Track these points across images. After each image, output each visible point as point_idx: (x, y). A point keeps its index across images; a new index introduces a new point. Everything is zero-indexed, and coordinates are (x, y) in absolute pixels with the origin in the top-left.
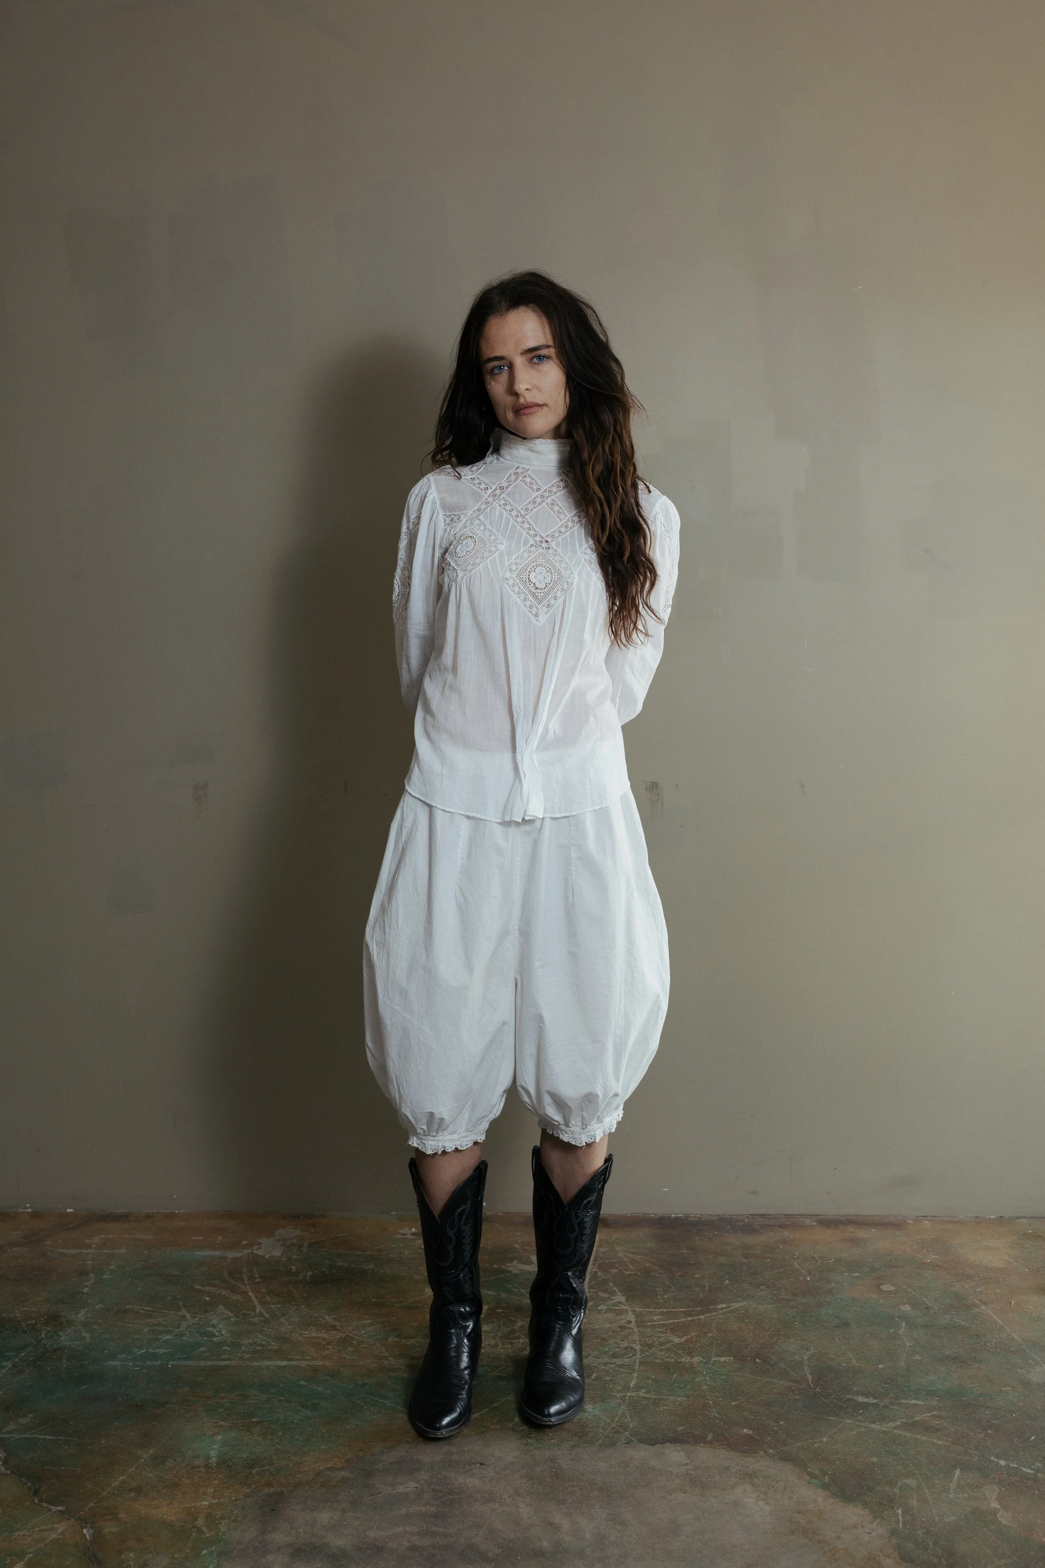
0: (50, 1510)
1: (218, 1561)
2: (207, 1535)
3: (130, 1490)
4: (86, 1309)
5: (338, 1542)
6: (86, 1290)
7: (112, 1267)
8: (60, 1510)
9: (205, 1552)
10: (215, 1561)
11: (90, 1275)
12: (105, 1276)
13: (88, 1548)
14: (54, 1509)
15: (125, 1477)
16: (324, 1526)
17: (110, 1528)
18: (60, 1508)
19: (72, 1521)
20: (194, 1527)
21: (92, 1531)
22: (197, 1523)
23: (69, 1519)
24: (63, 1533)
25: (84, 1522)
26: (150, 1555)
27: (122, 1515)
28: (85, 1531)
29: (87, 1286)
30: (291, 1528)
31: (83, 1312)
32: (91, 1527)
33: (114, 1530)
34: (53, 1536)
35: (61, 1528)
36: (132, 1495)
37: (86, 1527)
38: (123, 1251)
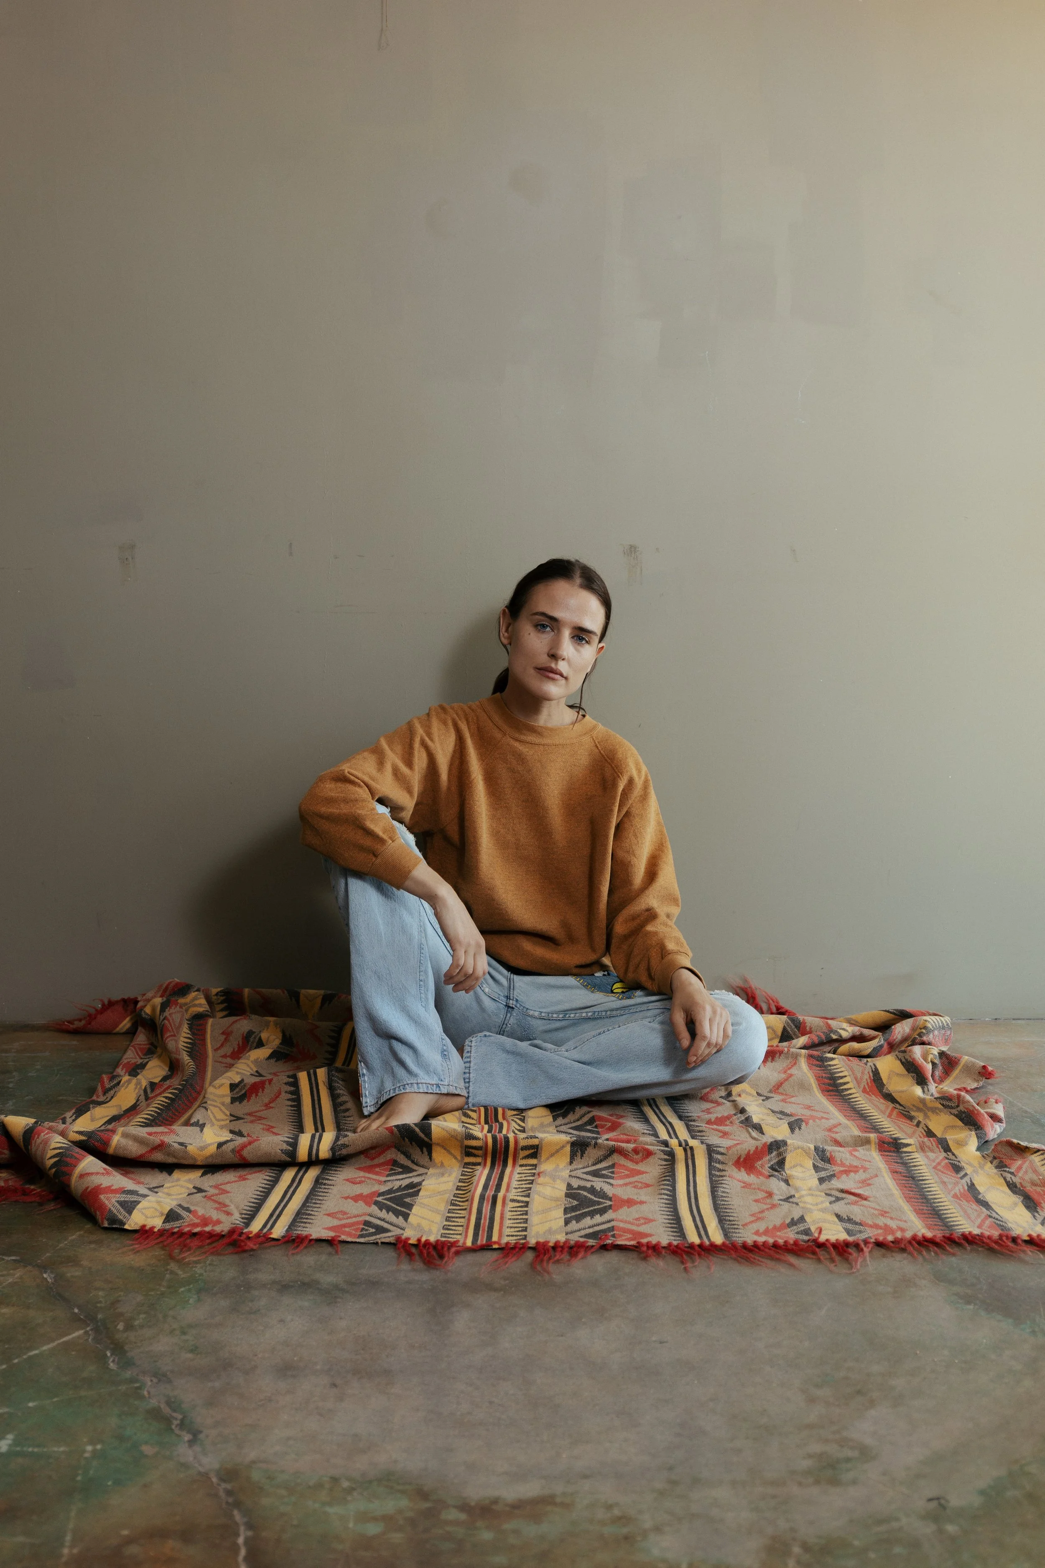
0: (3, 1259)
1: (198, 1297)
2: (182, 1276)
3: (90, 1242)
4: (14, 1101)
5: (328, 1279)
6: (11, 1085)
7: (38, 1067)
8: (13, 1260)
9: (182, 1289)
10: (195, 1296)
11: (14, 1074)
12: (30, 1074)
13: (51, 1288)
14: (6, 1258)
15: (82, 1233)
16: (310, 1267)
17: (72, 1272)
18: (13, 1258)
19: (29, 1268)
20: (167, 1270)
21: (53, 1276)
22: (169, 1267)
23: (25, 1267)
24: (21, 1277)
25: (44, 1268)
26: (122, 1293)
27: (85, 1263)
28: (45, 1276)
29: (11, 1082)
30: (275, 1269)
31: (11, 1103)
32: (52, 1272)
33: (77, 1274)
34: (11, 1280)
35: (18, 1273)
36: (93, 1246)
37: (45, 1272)
38: (47, 1054)
